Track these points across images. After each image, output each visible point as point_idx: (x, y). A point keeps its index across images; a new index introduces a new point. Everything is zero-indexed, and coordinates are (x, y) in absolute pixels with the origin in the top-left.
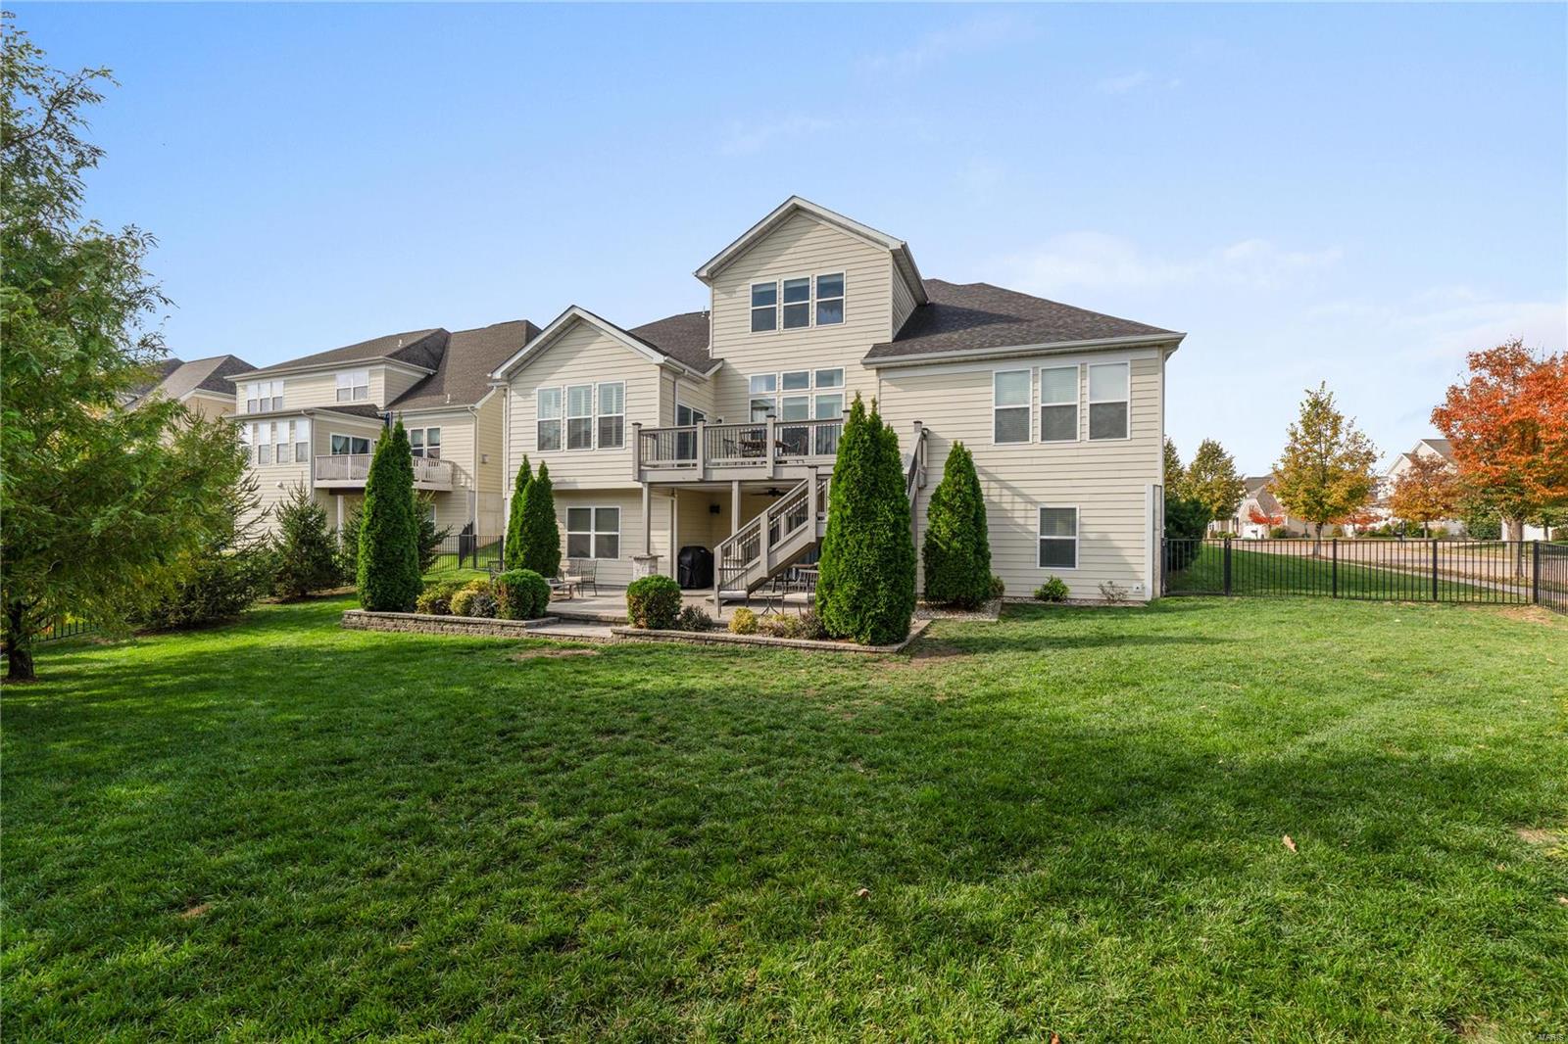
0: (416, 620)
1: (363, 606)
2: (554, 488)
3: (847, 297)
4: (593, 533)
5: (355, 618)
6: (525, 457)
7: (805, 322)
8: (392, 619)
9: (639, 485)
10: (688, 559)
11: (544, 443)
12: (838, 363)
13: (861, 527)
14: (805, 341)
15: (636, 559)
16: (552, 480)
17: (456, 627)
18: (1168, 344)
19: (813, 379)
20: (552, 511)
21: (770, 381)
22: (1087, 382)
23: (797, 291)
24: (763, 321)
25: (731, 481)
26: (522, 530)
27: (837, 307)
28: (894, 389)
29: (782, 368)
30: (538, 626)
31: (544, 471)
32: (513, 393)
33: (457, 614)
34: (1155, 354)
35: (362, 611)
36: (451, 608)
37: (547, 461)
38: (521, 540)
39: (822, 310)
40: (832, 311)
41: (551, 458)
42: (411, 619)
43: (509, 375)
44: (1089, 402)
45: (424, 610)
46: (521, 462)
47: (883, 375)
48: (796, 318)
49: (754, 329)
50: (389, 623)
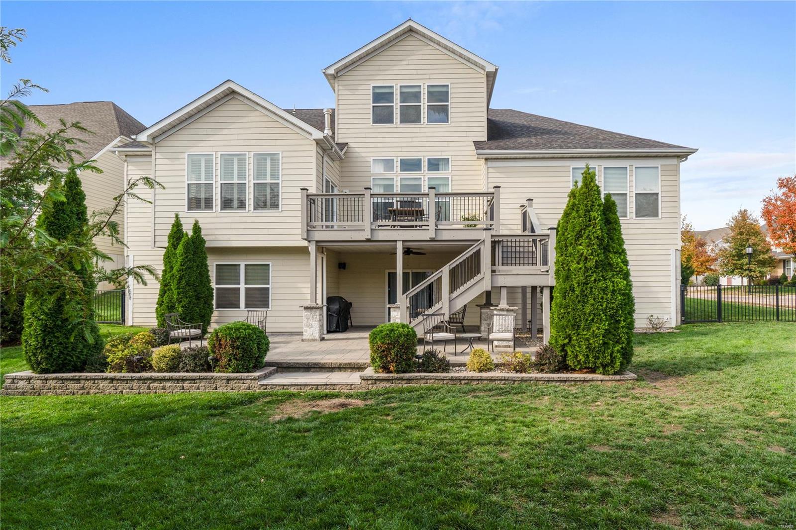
0: (112, 380)
1: (33, 368)
2: (207, 245)
3: (452, 104)
4: (242, 287)
5: (21, 383)
6: (177, 216)
7: (417, 120)
8: (78, 380)
9: (305, 243)
10: (336, 307)
11: (195, 203)
12: (446, 153)
13: (602, 276)
14: (417, 135)
15: (306, 308)
16: (205, 238)
17: (168, 384)
18: (682, 155)
19: (424, 165)
20: (206, 266)
21: (388, 164)
22: (634, 178)
23: (411, 95)
24: (382, 116)
25: (396, 241)
26: (179, 283)
27: (444, 110)
28: (498, 175)
29: (400, 154)
30: (265, 377)
31: (197, 229)
32: (158, 156)
33: (161, 370)
34: (674, 161)
35: (29, 373)
36: (153, 363)
37: (200, 220)
38: (179, 294)
39: (432, 112)
40: (440, 112)
41: (204, 217)
42: (106, 379)
43: (154, 138)
44: (635, 192)
45: (119, 368)
46: (173, 221)
47: (490, 164)
48: (411, 116)
49: (375, 121)
50: (73, 386)
